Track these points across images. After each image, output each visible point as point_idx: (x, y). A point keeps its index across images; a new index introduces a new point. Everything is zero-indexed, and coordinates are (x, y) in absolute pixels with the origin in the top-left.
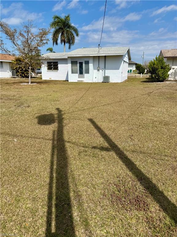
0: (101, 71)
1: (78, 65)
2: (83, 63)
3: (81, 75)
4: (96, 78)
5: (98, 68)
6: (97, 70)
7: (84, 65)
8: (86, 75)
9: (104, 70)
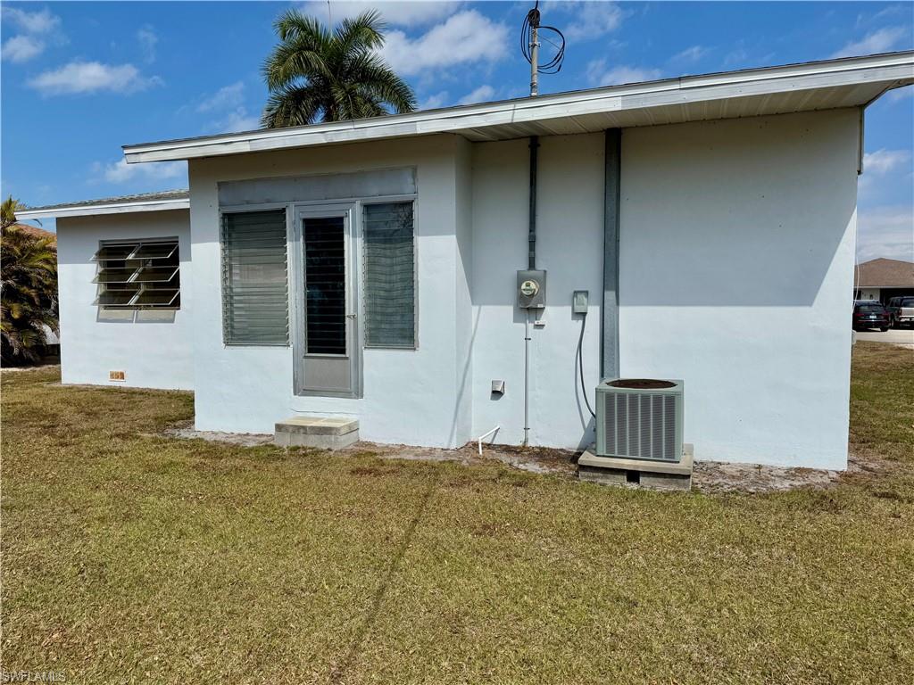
0: (556, 315)
1: (295, 251)
2: (348, 224)
3: (325, 364)
4: (497, 394)
5: (520, 279)
6: (509, 311)
7: (354, 250)
8: (377, 363)
9: (593, 313)
